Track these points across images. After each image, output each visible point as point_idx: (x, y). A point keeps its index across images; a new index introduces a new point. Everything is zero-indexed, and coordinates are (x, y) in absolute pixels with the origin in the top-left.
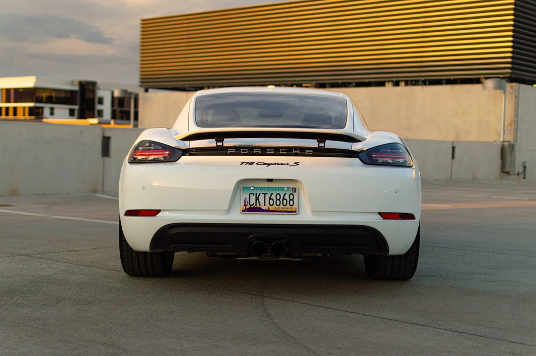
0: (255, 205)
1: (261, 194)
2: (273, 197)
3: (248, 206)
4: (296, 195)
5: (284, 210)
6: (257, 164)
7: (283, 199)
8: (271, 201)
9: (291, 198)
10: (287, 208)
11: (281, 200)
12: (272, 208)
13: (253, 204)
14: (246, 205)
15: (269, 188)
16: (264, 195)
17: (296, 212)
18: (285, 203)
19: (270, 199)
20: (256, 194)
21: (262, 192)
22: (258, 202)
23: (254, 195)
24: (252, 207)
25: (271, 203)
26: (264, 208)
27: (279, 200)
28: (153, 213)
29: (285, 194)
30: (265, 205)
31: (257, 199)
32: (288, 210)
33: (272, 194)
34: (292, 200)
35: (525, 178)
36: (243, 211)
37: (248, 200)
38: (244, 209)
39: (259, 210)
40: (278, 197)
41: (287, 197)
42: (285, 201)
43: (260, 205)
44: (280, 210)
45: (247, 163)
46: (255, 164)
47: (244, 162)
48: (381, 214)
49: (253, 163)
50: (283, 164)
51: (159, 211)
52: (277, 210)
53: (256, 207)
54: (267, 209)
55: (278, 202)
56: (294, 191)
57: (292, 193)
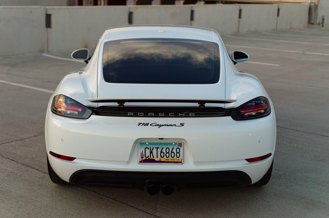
0: (149, 157)
1: (154, 148)
2: (164, 150)
3: (144, 158)
4: (181, 149)
5: (173, 161)
6: (151, 125)
7: (172, 152)
8: (162, 154)
9: (178, 151)
10: (175, 160)
11: (170, 153)
12: (163, 160)
13: (148, 156)
14: (142, 158)
15: (161, 144)
16: (156, 149)
17: (181, 162)
18: (173, 156)
19: (161, 152)
20: (150, 148)
21: (155, 146)
22: (151, 154)
23: (148, 149)
24: (147, 158)
25: (162, 156)
26: (156, 159)
27: (168, 153)
29: (173, 148)
30: (157, 157)
31: (151, 152)
32: (175, 161)
33: (163, 148)
34: (179, 153)
36: (140, 162)
37: (144, 153)
38: (141, 160)
39: (153, 161)
40: (168, 150)
41: (174, 151)
42: (173, 154)
43: (153, 157)
44: (169, 161)
45: (143, 124)
46: (149, 125)
47: (141, 123)
48: (247, 160)
49: (147, 124)
50: (171, 125)
51: (75, 158)
52: (167, 161)
53: (150, 158)
54: (159, 160)
55: (168, 155)
56: (180, 145)
57: (178, 147)
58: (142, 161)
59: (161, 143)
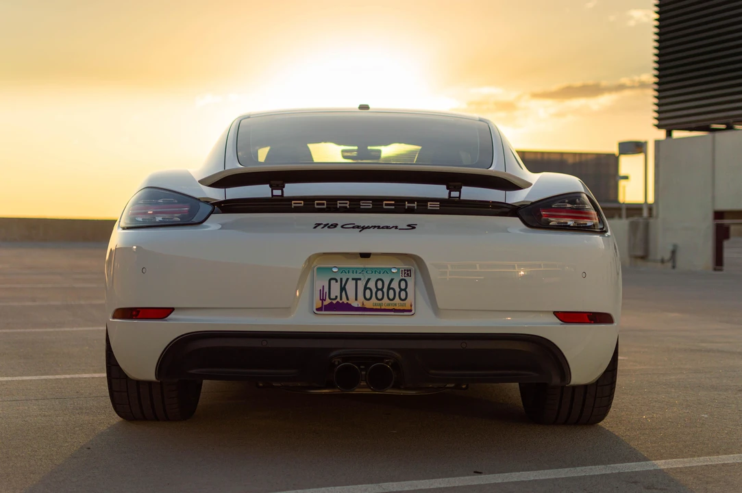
0: (338, 299)
3: (328, 301)
4: (411, 281)
5: (391, 307)
6: (342, 227)
7: (389, 288)
9: (403, 286)
10: (396, 305)
12: (368, 304)
13: (336, 297)
14: (323, 300)
15: (364, 270)
16: (354, 281)
17: (411, 311)
18: (391, 296)
19: (366, 288)
20: (341, 279)
21: (351, 276)
22: (344, 293)
23: (337, 281)
24: (334, 302)
25: (368, 296)
26: (355, 304)
27: (382, 290)
28: (162, 313)
29: (392, 280)
30: (356, 299)
31: (343, 289)
32: (397, 308)
33: (369, 280)
34: (405, 290)
35: (674, 267)
36: (318, 309)
37: (326, 290)
39: (347, 307)
40: (380, 285)
41: (395, 285)
42: (391, 292)
43: (348, 299)
44: (383, 307)
45: (325, 225)
46: (339, 227)
47: (319, 224)
48: (557, 314)
49: (335, 226)
50: (387, 227)
51: (171, 310)
52: (379, 307)
53: (341, 302)
54: (359, 306)
55: (380, 295)
56: (408, 274)
57: (403, 278)
58: (322, 307)
59: (365, 268)
